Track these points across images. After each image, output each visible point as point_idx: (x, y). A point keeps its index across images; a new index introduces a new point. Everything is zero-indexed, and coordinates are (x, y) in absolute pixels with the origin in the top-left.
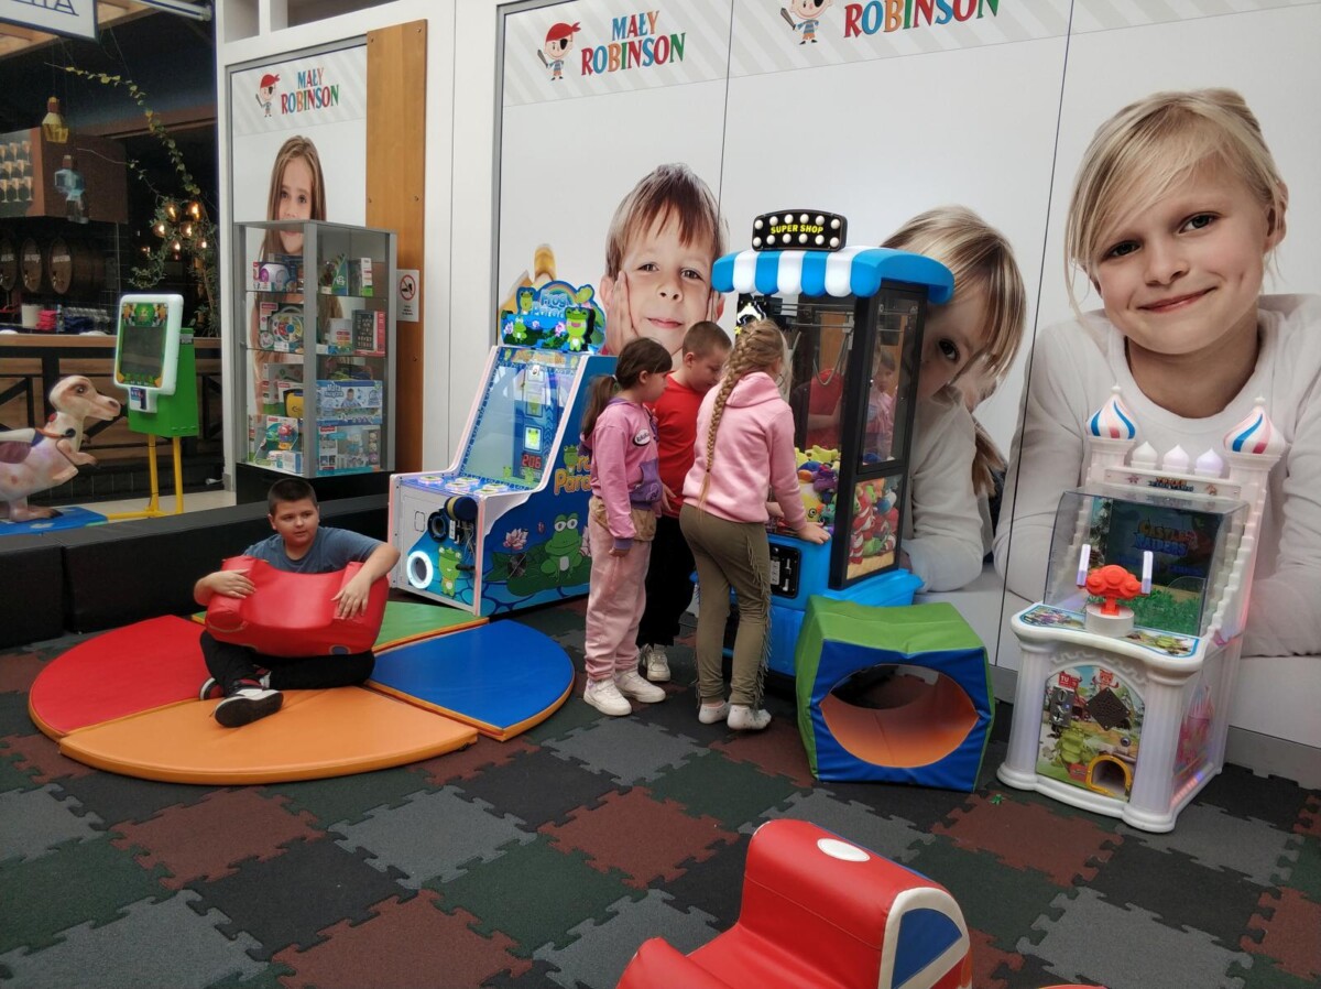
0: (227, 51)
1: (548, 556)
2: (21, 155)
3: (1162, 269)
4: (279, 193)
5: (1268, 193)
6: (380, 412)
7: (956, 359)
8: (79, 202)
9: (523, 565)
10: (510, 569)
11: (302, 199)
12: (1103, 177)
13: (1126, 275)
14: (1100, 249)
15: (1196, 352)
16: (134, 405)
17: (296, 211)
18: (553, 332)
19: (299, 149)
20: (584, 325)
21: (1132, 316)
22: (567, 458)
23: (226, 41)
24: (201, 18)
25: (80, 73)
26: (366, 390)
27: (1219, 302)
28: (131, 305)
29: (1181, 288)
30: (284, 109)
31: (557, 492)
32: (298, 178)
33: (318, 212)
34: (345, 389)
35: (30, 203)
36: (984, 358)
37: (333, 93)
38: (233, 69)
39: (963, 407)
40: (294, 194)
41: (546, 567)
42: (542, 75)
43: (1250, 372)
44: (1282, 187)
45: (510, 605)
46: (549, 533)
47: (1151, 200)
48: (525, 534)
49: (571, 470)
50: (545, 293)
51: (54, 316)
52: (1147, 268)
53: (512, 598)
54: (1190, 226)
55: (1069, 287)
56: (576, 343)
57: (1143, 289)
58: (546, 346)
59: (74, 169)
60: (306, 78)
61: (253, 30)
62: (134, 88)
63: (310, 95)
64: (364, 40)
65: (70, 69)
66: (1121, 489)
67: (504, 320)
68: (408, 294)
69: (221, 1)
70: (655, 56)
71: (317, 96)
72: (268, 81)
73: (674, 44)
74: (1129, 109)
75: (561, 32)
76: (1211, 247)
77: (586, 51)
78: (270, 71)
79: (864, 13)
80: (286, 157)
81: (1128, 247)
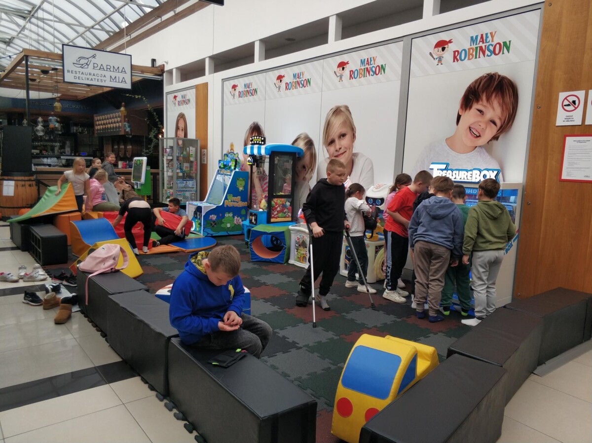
0: (166, 88)
1: (223, 223)
2: (119, 117)
3: (338, 147)
4: (177, 128)
5: (353, 129)
6: (195, 188)
7: (306, 170)
9: (215, 224)
10: (211, 224)
11: (182, 130)
13: (332, 149)
14: (328, 143)
16: (135, 187)
18: (228, 165)
19: (182, 116)
20: (234, 163)
21: (333, 158)
22: (228, 197)
23: (166, 86)
24: (160, 80)
25: (130, 96)
26: (191, 182)
27: (346, 154)
28: (135, 160)
29: (341, 151)
30: (179, 105)
31: (225, 206)
32: (181, 125)
33: (186, 134)
34: (185, 182)
35: (121, 131)
36: (310, 170)
37: (189, 100)
38: (168, 93)
40: (181, 129)
41: (223, 226)
42: (231, 97)
43: (352, 171)
44: (355, 127)
45: (212, 234)
46: (223, 217)
47: (335, 131)
48: (216, 216)
49: (230, 201)
50: (229, 155)
51: (126, 164)
52: (335, 147)
53: (212, 233)
54: (342, 137)
55: (324, 152)
56: (233, 168)
57: (335, 152)
58: (227, 169)
59: (128, 122)
60: (183, 97)
61: (172, 83)
62: (144, 99)
63: (184, 101)
64: (195, 87)
65: (127, 95)
67: (219, 162)
68: (204, 156)
69: (165, 74)
70: (252, 94)
71: (186, 102)
72: (175, 97)
73: (255, 91)
74: (331, 109)
75: (234, 87)
76: (345, 142)
77: (239, 92)
78: (176, 94)
79: (288, 85)
80: (179, 118)
81: (332, 142)
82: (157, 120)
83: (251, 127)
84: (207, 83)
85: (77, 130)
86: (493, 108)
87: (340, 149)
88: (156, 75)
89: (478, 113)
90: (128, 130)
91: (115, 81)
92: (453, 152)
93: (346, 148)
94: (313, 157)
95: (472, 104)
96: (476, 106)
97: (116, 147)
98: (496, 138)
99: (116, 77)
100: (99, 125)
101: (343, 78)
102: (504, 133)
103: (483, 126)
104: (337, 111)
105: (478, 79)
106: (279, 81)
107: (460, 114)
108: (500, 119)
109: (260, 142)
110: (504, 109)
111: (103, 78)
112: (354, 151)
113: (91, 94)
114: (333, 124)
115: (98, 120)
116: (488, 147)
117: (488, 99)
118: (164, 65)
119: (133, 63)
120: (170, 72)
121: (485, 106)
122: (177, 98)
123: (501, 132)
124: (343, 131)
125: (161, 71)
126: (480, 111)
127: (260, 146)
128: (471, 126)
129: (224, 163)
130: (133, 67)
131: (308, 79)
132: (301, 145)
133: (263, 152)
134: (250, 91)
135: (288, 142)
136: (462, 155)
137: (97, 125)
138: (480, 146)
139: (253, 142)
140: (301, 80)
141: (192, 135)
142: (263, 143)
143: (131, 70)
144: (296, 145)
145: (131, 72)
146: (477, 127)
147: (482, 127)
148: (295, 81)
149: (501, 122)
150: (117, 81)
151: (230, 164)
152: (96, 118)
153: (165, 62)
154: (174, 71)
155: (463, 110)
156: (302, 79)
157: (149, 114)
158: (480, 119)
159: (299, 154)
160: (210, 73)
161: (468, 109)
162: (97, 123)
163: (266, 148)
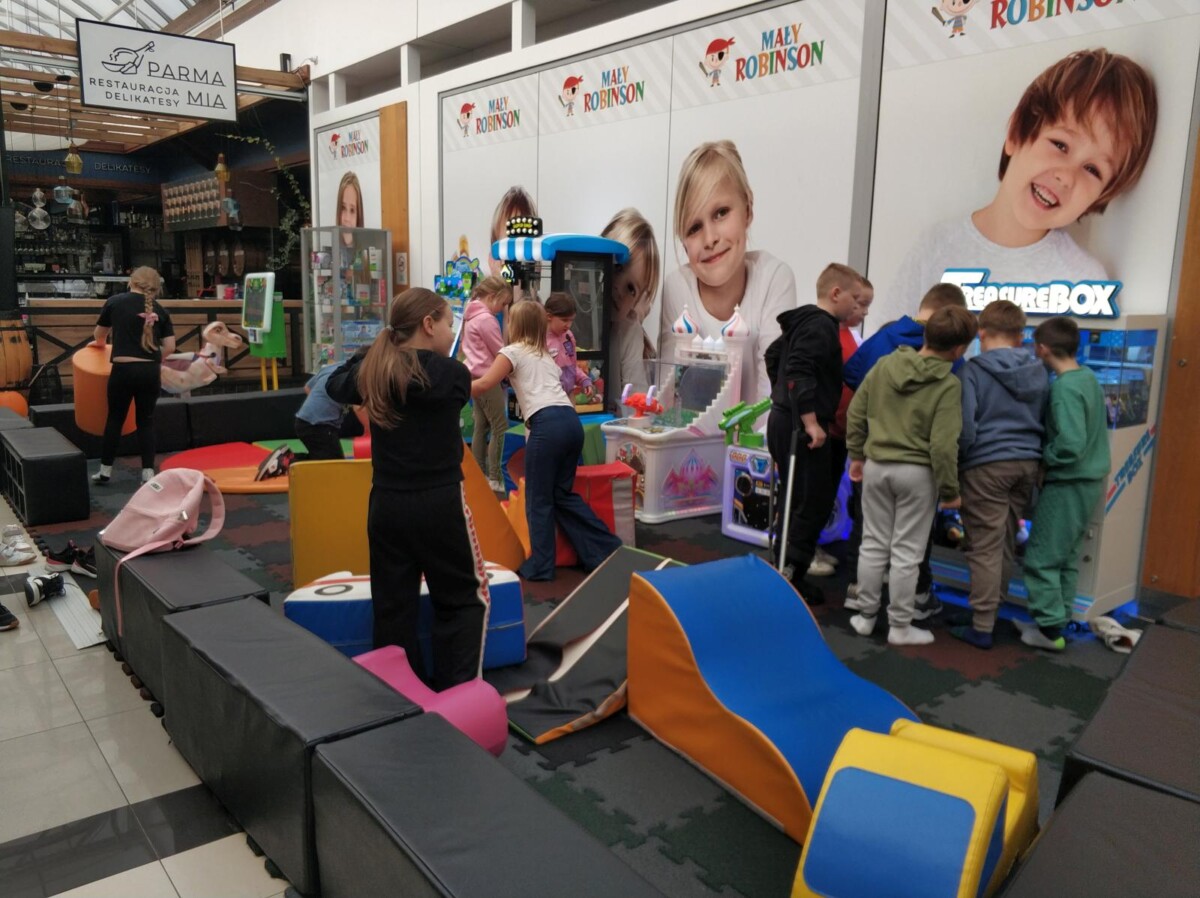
0: (315, 120)
2: (215, 187)
3: (710, 240)
4: (341, 207)
5: (747, 195)
7: (634, 295)
8: (237, 217)
11: (352, 211)
12: (687, 188)
13: (696, 243)
14: (686, 231)
15: (724, 285)
16: (251, 339)
17: (350, 220)
18: (457, 286)
19: (350, 180)
21: (700, 266)
23: (314, 113)
24: (300, 100)
25: (236, 138)
26: (373, 327)
27: (731, 255)
28: (250, 280)
29: (719, 248)
30: (343, 155)
32: (350, 200)
33: (360, 221)
34: (360, 326)
35: (219, 218)
36: (645, 293)
37: (365, 144)
38: (320, 130)
39: (638, 322)
40: (348, 208)
42: (458, 132)
43: (743, 294)
44: (751, 192)
47: (703, 204)
50: (458, 264)
51: (233, 291)
52: (704, 239)
54: (719, 215)
55: (676, 252)
57: (704, 251)
58: (454, 295)
59: (233, 197)
60: (353, 136)
61: (326, 107)
62: (268, 144)
63: (355, 147)
64: (378, 113)
65: (230, 136)
66: (686, 361)
67: (436, 281)
68: (402, 268)
69: (310, 88)
70: (507, 123)
71: (360, 147)
72: (335, 138)
73: (515, 115)
74: (694, 152)
75: (467, 109)
76: (727, 226)
77: (478, 120)
78: (336, 132)
79: (592, 99)
80: (344, 184)
81: (697, 227)
82: (298, 191)
83: (506, 200)
84: (406, 102)
85: (127, 220)
86: (1093, 137)
87: (716, 242)
88: (292, 89)
89: (1055, 148)
90: (233, 213)
91: (199, 102)
92: (991, 244)
93: (729, 241)
94: (652, 263)
95: (1039, 126)
96: (1048, 133)
97: (211, 254)
98: (1098, 207)
99: (200, 94)
100: (173, 206)
101: (721, 79)
102: (1119, 196)
103: (1066, 179)
104: (707, 156)
105: (1055, 67)
106: (570, 90)
107: (1008, 153)
108: (1110, 161)
109: (530, 231)
110: (1121, 137)
111: (171, 97)
112: (750, 247)
113: (152, 139)
114: (699, 185)
115: (170, 197)
116: (1079, 231)
117: (1080, 115)
118: (308, 67)
119: (238, 63)
120: (323, 82)
121: (1070, 132)
122: (340, 141)
123: (1112, 194)
124: (723, 200)
125: (302, 80)
126: (1059, 144)
127: (529, 239)
128: (1037, 182)
129: (446, 282)
130: (239, 72)
131: (638, 84)
132: (624, 236)
133: (537, 253)
134: (503, 118)
135: (594, 230)
136: (1012, 250)
137: (168, 207)
138: (1059, 230)
139: (513, 231)
140: (620, 85)
141: (373, 220)
142: (536, 232)
143: (236, 79)
144: (611, 236)
145: (236, 84)
146: (1052, 183)
147: (1062, 184)
148: (606, 88)
149: (1114, 170)
150: (205, 102)
151: (460, 285)
152: (165, 192)
153: (312, 60)
154: (332, 80)
155: (1015, 143)
156: (623, 84)
157: (280, 179)
158: (1057, 163)
159: (619, 256)
160: (411, 80)
161: (1029, 140)
162: (169, 202)
163: (543, 245)
